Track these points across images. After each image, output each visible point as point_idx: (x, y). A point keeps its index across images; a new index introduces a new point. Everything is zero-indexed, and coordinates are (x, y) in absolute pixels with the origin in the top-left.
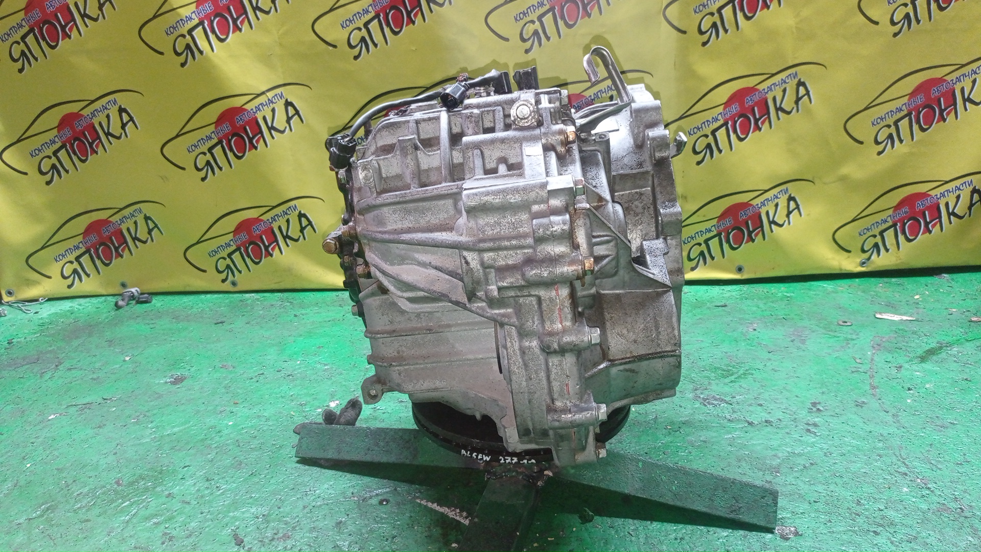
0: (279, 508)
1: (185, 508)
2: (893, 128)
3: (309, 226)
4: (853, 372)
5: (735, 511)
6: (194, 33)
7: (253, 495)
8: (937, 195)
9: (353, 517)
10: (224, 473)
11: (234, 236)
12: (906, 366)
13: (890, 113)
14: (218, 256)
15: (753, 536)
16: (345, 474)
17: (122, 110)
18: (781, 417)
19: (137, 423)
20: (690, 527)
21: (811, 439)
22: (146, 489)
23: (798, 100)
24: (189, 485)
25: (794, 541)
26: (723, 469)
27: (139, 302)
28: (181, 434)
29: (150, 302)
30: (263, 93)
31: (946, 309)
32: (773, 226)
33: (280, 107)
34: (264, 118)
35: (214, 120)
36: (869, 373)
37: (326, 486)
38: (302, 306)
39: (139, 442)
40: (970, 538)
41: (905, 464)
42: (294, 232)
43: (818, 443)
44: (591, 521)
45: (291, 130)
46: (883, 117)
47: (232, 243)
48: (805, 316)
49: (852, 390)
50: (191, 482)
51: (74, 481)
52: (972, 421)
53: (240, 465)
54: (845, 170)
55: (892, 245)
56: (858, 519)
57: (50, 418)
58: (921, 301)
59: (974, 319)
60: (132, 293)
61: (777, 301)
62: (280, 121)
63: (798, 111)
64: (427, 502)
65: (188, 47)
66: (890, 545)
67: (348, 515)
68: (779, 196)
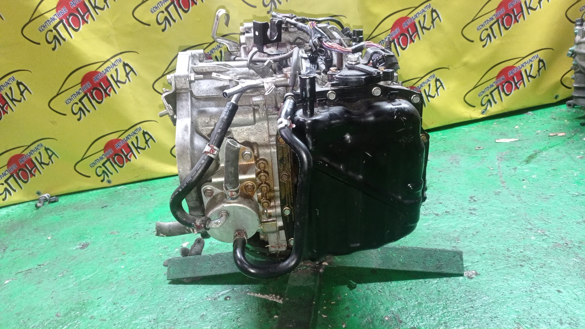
0: (163, 313)
1: (103, 324)
2: (489, 30)
3: (151, 139)
4: (490, 175)
5: (439, 267)
6: (58, 28)
7: (145, 308)
8: (519, 66)
9: (210, 311)
10: (124, 298)
11: (104, 152)
12: (519, 167)
13: (486, 22)
14: (96, 166)
15: (452, 280)
16: (200, 285)
17: (19, 84)
18: (454, 208)
19: (63, 276)
20: (414, 281)
21: (473, 218)
22: (77, 316)
23: (433, 20)
24: (103, 309)
25: (476, 279)
26: (426, 244)
27: (51, 202)
28: (92, 278)
29: (58, 201)
30: (108, 60)
31: (535, 131)
32: (429, 98)
33: (120, 67)
34: (112, 76)
35: (80, 81)
36: (499, 175)
37: (190, 295)
38: (154, 188)
39: (66, 288)
40: (575, 259)
41: (530, 223)
42: (142, 144)
43: (478, 220)
44: (355, 288)
45: (130, 81)
46: (483, 24)
47: (104, 157)
48: (456, 148)
49: (491, 186)
50: (104, 307)
51: (29, 319)
52: (562, 193)
53: (134, 291)
54: (466, 59)
55: (498, 99)
56: (510, 259)
57: (5, 283)
58: (519, 129)
59: (551, 134)
60: (45, 197)
61: (438, 142)
62: (122, 76)
63: (434, 27)
64: (254, 294)
65: (55, 37)
66: (531, 271)
67: (207, 310)
68: (430, 80)
